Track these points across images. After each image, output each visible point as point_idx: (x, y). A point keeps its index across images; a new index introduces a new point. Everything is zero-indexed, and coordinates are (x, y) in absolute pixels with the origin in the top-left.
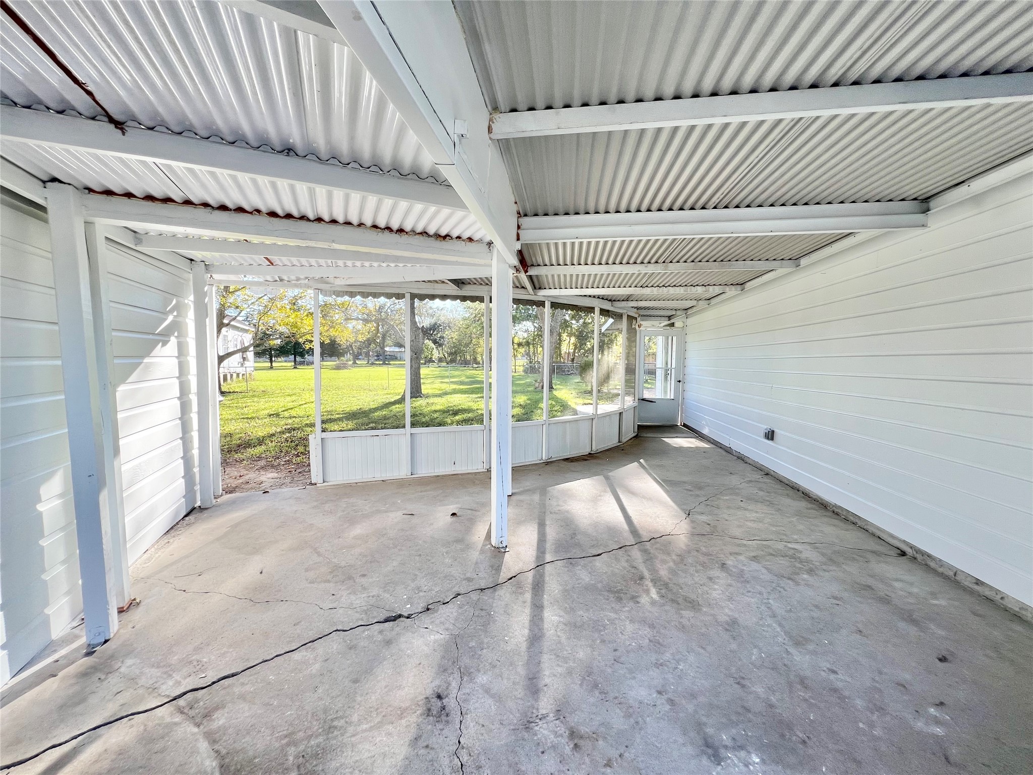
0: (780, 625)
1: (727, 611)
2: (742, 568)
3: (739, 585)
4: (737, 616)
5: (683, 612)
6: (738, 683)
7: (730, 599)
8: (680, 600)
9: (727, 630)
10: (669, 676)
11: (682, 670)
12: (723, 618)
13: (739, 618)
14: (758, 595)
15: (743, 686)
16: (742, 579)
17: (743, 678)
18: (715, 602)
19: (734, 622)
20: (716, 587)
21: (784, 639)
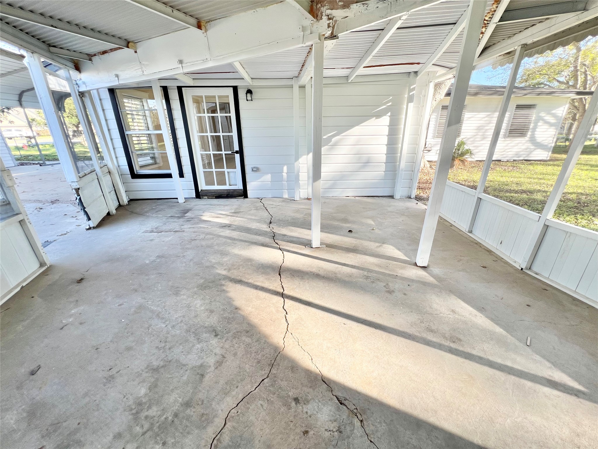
0: (152, 311)
1: (185, 297)
2: (201, 344)
3: (191, 322)
4: (178, 298)
5: (204, 280)
6: (161, 273)
7: (189, 306)
8: (211, 285)
9: (178, 288)
10: (185, 260)
11: (183, 264)
12: (184, 291)
13: (176, 298)
14: (174, 323)
15: (159, 274)
16: (193, 330)
17: (160, 276)
18: (195, 297)
19: (177, 294)
20: (202, 308)
21: (148, 304)
